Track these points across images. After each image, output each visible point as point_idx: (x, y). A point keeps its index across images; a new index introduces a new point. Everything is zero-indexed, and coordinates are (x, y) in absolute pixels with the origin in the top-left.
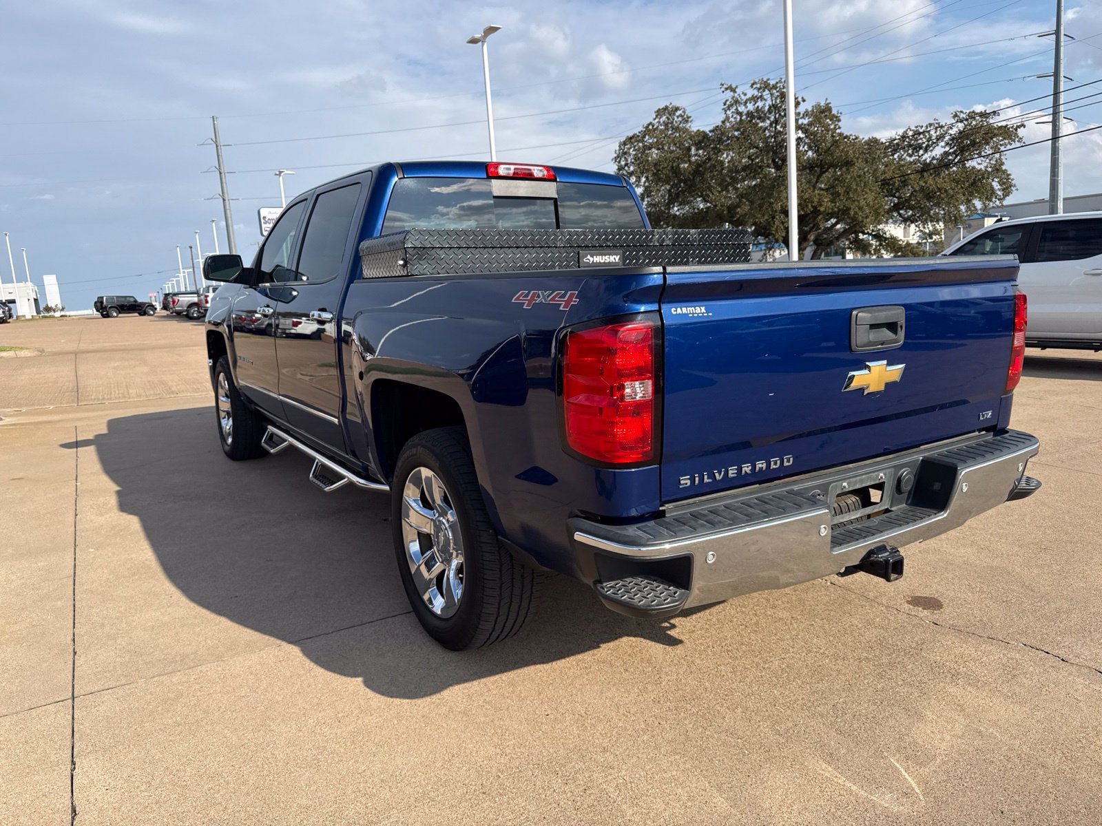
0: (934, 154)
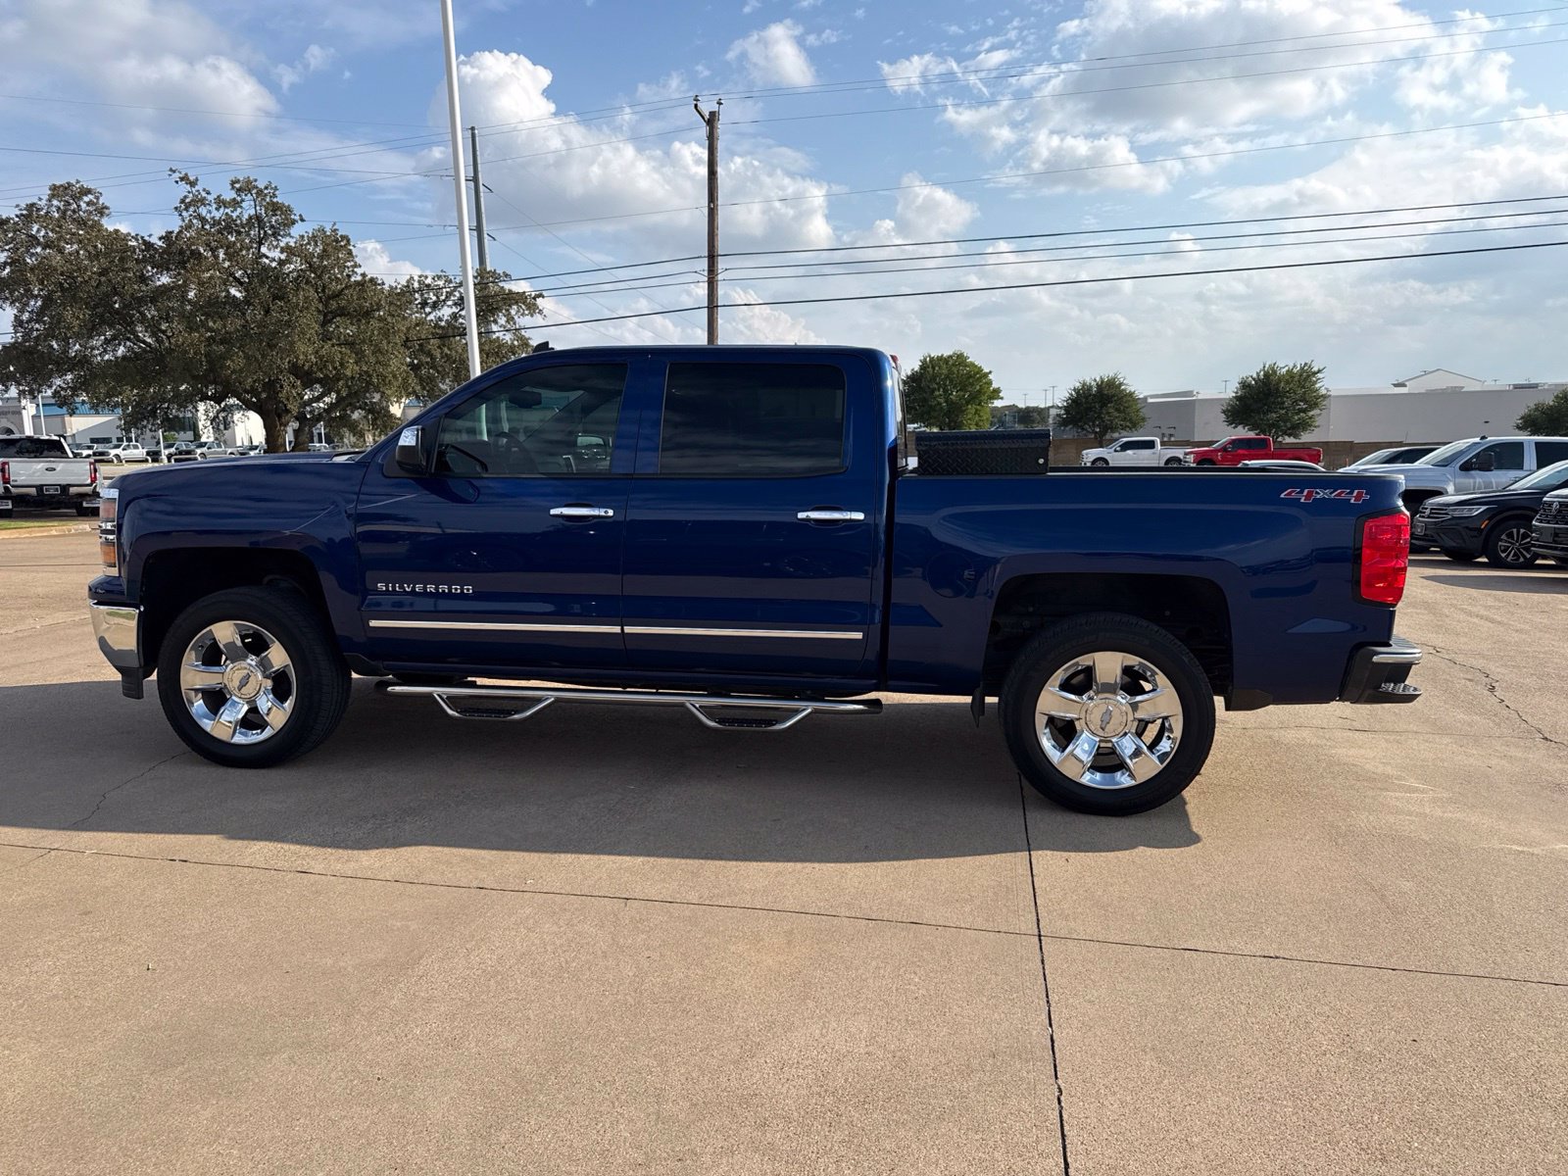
0: (440, 314)
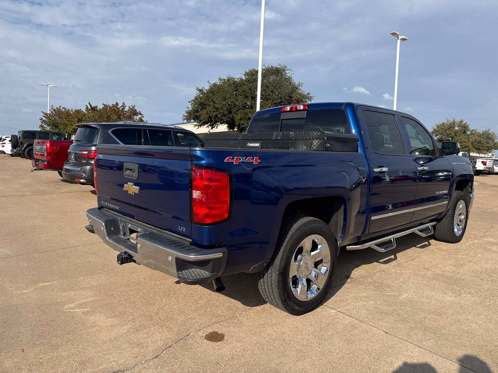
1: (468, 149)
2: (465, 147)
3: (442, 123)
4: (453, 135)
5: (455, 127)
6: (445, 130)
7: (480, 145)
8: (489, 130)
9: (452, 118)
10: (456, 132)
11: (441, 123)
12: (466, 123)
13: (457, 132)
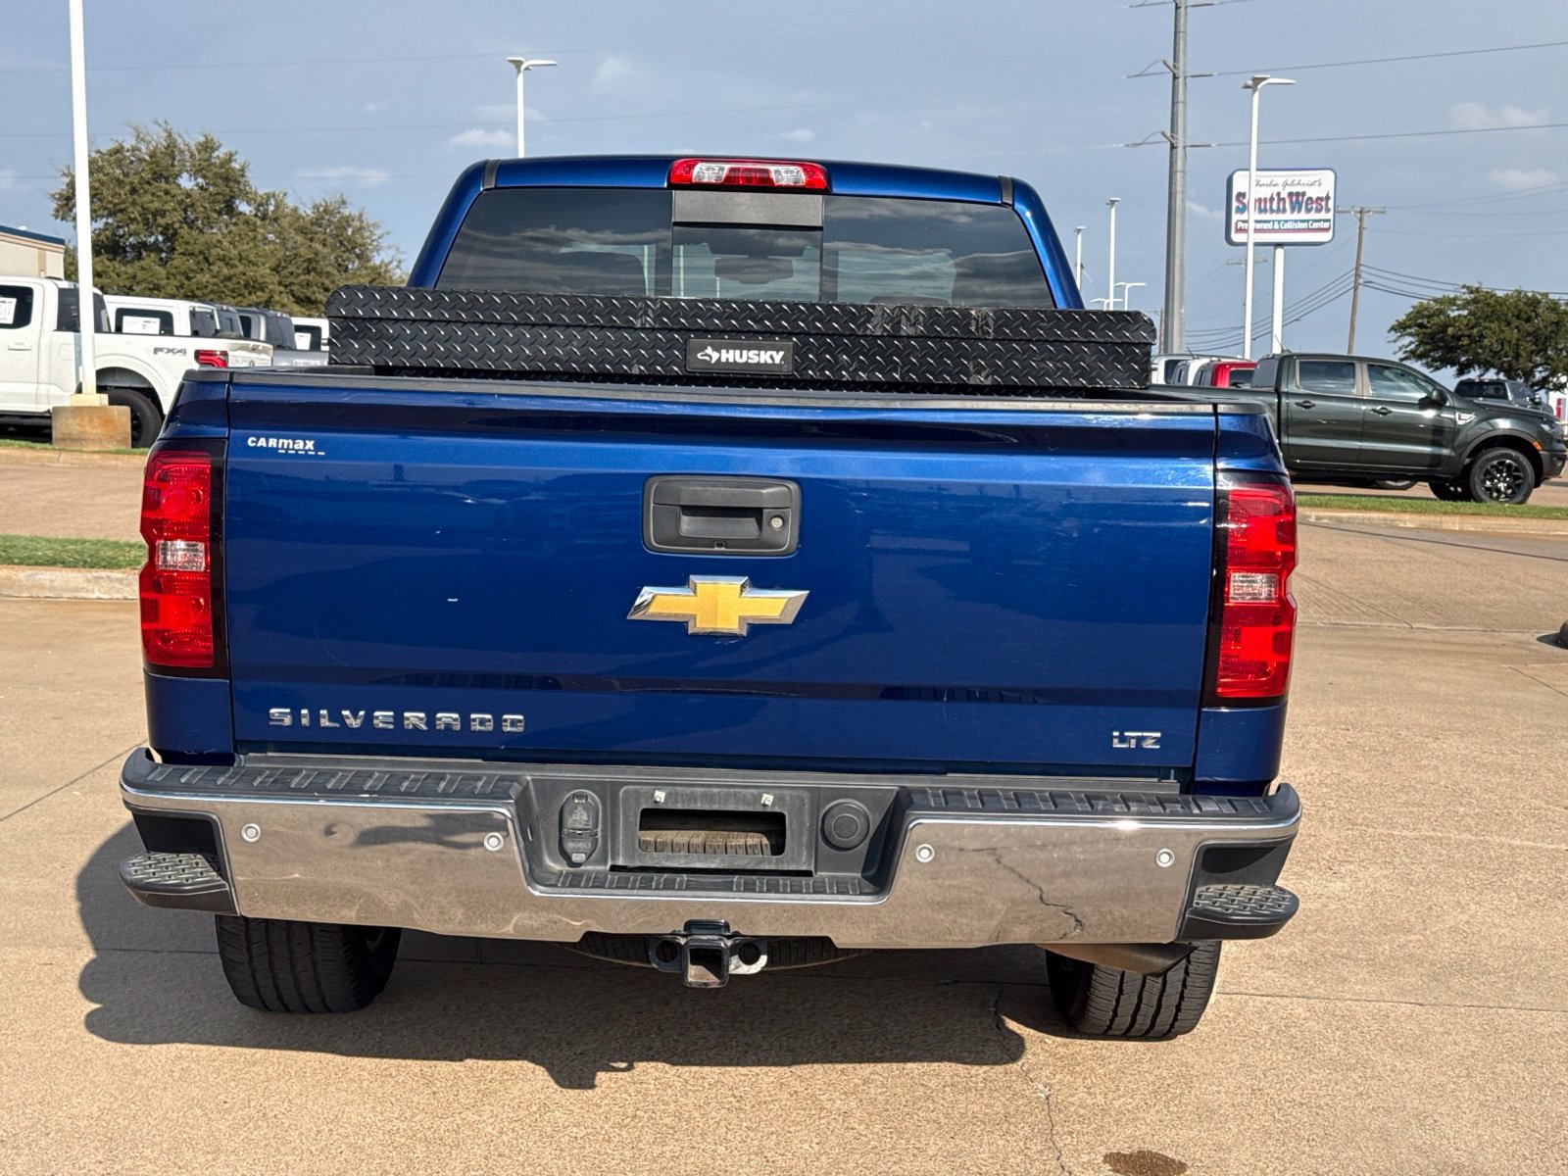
1: (262, 296)
2: (246, 286)
3: (112, 146)
4: (175, 218)
5: (177, 176)
6: (134, 191)
7: (311, 277)
8: (344, 202)
9: (157, 123)
10: (187, 203)
11: (104, 150)
12: (230, 158)
13: (193, 205)
